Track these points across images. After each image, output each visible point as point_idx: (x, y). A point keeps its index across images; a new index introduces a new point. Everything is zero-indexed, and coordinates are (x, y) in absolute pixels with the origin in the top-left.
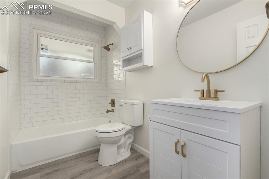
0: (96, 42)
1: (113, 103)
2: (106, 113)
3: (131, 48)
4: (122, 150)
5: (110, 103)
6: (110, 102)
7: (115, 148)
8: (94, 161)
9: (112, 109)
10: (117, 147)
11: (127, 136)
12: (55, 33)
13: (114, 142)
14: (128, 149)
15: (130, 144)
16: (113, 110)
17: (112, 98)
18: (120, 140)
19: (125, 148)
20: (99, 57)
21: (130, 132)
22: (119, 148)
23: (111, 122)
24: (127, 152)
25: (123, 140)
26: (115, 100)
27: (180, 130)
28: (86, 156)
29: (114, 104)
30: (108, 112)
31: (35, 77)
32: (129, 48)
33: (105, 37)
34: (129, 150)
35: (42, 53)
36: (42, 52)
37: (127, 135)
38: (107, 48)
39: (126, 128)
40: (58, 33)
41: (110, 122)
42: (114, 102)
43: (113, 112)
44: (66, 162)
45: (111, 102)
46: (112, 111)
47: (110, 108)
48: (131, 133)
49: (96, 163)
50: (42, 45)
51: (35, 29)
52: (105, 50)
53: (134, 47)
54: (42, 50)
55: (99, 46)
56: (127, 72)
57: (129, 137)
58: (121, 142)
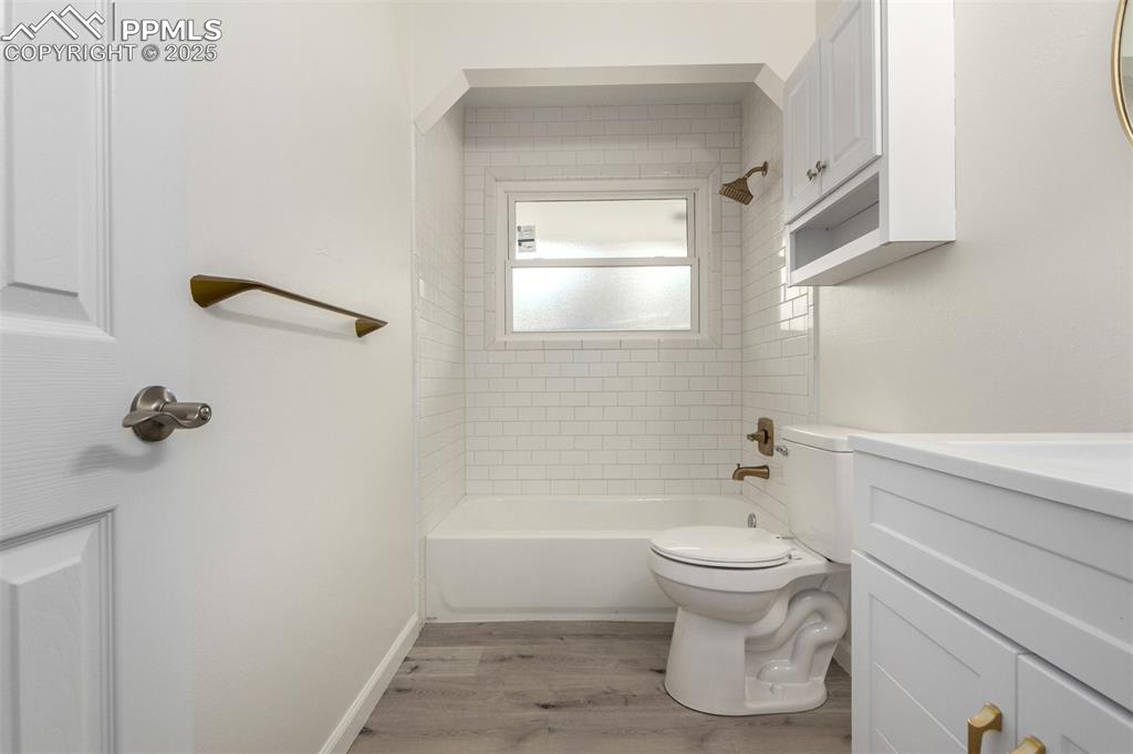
0: (697, 177)
1: (764, 436)
2: (734, 478)
3: (824, 167)
4: (779, 666)
5: (752, 436)
6: (754, 430)
7: (734, 643)
8: (653, 670)
9: (762, 465)
10: (748, 641)
11: (807, 604)
12: (553, 180)
13: (730, 613)
14: (810, 671)
15: (821, 647)
16: (766, 467)
17: (761, 417)
18: (762, 611)
19: (793, 657)
20: (711, 235)
21: (824, 589)
22: (758, 648)
23: (758, 520)
24: (808, 680)
25: (776, 618)
26: (775, 425)
27: (1014, 651)
28: (627, 638)
29: (769, 441)
30: (741, 473)
31: (500, 338)
32: (815, 170)
33: (737, 145)
34: (821, 678)
35: (520, 255)
36: (521, 251)
37: (809, 598)
38: (739, 192)
39: (793, 564)
40: (560, 177)
41: (752, 523)
42: (769, 434)
43: (767, 478)
44: (562, 639)
45: (759, 430)
46: (763, 472)
47: (754, 456)
48: (829, 593)
49: (657, 678)
50: (519, 228)
51: (501, 181)
52: (730, 199)
53: (836, 159)
54: (520, 244)
55: (710, 192)
56: (821, 288)
57: (821, 613)
58: (765, 620)
